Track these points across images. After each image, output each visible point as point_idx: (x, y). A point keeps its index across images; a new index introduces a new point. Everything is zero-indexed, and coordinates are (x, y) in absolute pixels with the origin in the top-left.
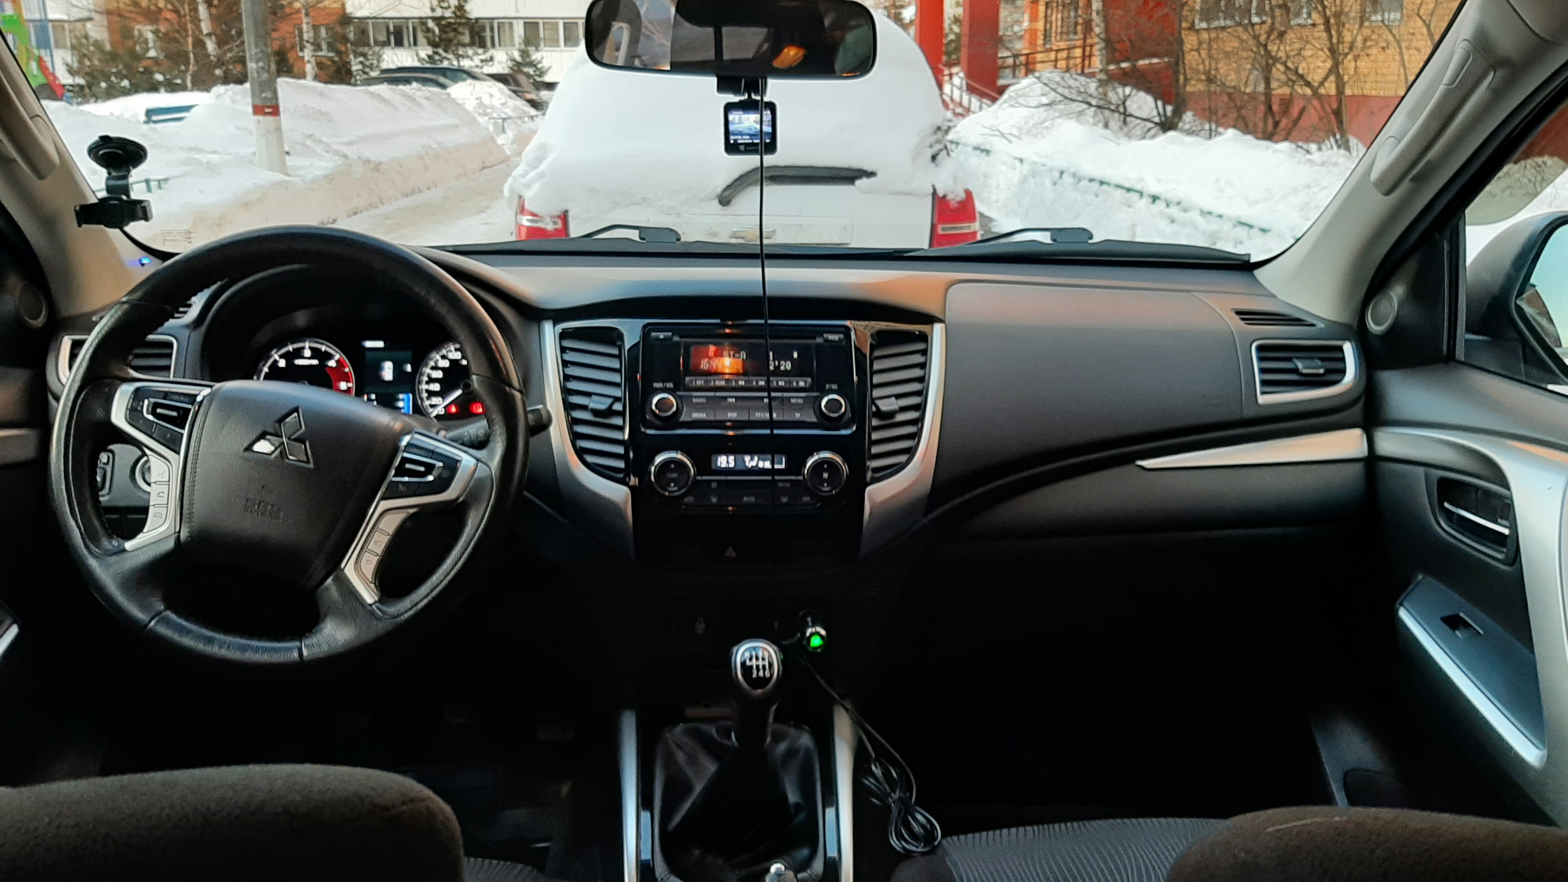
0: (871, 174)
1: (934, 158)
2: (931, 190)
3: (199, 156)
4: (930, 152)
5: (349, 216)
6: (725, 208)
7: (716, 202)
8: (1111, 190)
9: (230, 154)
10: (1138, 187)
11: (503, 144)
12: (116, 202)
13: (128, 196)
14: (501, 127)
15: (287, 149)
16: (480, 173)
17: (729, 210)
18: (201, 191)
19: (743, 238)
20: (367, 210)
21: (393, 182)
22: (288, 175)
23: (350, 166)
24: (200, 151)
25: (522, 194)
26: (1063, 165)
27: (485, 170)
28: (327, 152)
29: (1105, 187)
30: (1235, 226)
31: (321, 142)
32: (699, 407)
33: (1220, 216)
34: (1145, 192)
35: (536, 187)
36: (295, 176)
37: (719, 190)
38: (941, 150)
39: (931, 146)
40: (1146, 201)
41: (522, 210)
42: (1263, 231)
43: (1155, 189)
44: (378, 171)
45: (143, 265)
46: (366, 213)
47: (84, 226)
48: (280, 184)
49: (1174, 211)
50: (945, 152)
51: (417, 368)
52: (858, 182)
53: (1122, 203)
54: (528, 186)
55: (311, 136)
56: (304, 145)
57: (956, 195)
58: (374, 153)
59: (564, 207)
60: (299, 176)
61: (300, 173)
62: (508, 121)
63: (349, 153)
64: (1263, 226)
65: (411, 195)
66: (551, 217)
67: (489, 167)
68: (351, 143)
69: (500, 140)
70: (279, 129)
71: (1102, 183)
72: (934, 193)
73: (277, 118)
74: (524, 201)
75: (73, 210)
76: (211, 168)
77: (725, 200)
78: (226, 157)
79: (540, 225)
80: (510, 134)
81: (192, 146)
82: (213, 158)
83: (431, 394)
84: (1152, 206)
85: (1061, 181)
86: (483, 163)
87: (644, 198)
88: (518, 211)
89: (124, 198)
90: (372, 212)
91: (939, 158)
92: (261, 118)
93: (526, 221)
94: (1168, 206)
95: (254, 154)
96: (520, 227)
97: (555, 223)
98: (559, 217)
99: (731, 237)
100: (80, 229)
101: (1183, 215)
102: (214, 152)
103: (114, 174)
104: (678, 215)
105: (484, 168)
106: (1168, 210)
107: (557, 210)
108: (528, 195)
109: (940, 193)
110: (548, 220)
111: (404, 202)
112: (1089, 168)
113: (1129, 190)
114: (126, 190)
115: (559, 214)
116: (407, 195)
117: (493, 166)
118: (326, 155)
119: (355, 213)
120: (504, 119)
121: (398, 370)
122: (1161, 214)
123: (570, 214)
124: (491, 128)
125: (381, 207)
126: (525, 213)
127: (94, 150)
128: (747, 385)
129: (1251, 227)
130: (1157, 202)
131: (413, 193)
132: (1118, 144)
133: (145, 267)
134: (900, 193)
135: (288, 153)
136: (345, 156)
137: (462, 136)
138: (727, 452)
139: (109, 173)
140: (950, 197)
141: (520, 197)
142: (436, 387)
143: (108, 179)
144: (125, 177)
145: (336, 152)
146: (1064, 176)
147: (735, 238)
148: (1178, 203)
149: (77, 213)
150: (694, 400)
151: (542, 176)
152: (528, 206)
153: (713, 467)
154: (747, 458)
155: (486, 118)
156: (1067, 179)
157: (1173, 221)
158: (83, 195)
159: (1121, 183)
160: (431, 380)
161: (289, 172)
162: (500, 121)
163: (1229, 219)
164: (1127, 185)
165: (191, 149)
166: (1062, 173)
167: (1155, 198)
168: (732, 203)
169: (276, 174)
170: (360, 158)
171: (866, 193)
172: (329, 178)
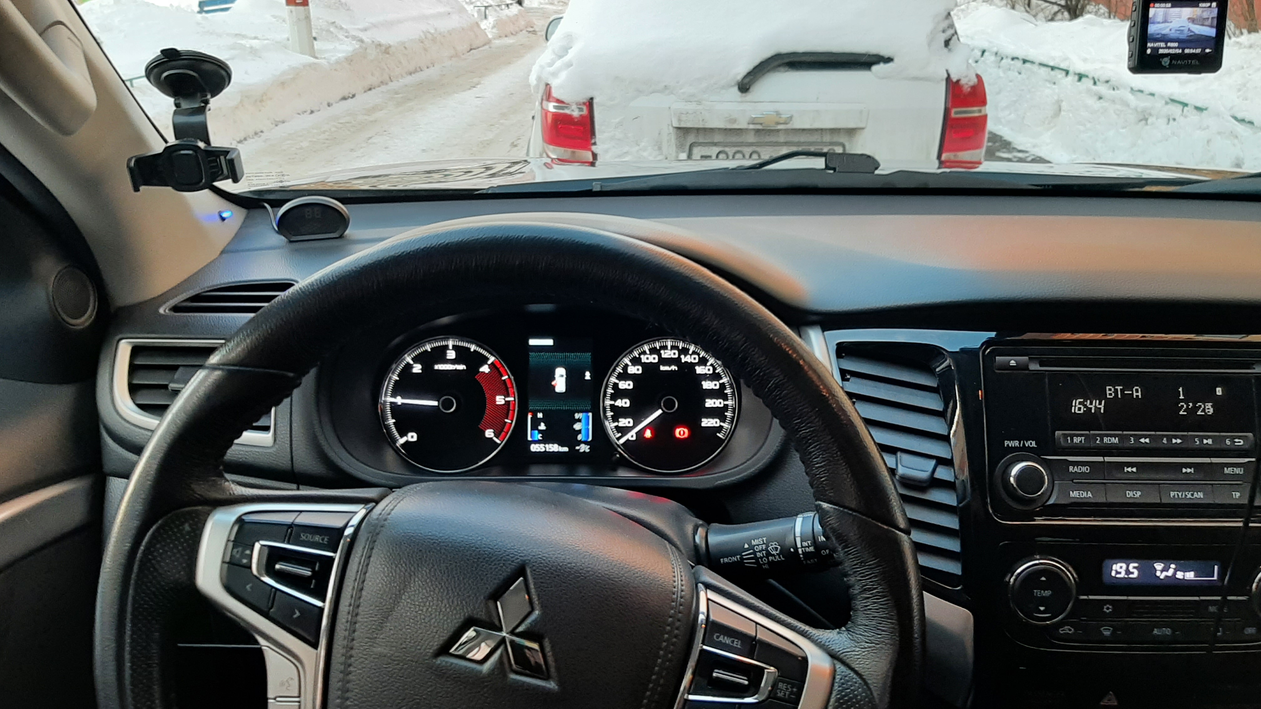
0: (889, 60)
1: (947, 43)
2: (946, 75)
3: (243, 42)
4: (943, 37)
5: (365, 92)
6: (744, 95)
7: (736, 88)
8: (1035, 68)
9: (268, 39)
10: (1063, 66)
11: (485, 29)
12: (190, 152)
13: (207, 142)
14: (483, 14)
15: (314, 35)
16: (469, 53)
17: (749, 96)
18: (246, 73)
19: (761, 124)
20: (379, 86)
21: (400, 63)
22: (316, 58)
23: (366, 49)
24: (244, 37)
25: (549, 83)
26: (985, 45)
27: (472, 51)
28: (347, 37)
29: (1028, 65)
30: (1167, 103)
31: (342, 28)
32: (1079, 481)
33: (1152, 95)
34: (1071, 70)
35: (563, 75)
36: (321, 58)
37: (739, 77)
38: (953, 35)
39: (944, 31)
40: (1071, 78)
41: (548, 96)
42: (1199, 109)
43: (1081, 68)
44: (388, 53)
45: (223, 219)
46: (377, 89)
47: (142, 188)
48: (310, 65)
49: (1101, 89)
50: (956, 36)
51: (600, 375)
52: (875, 68)
53: (1046, 80)
54: (555, 74)
55: (334, 23)
56: (328, 31)
57: (968, 81)
58: (387, 38)
59: (589, 95)
60: (324, 58)
61: (326, 55)
62: (490, 8)
63: (364, 38)
64: (1199, 105)
65: (414, 73)
66: (578, 104)
67: (474, 49)
68: (365, 30)
69: (484, 25)
70: (308, 18)
71: (1025, 61)
72: (948, 79)
73: (306, 7)
74: (550, 88)
75: (126, 166)
76: (253, 51)
77: (744, 87)
78: (266, 42)
79: (567, 111)
80: (491, 20)
81: (238, 33)
82: (255, 43)
83: (618, 413)
84: (1079, 84)
85: (982, 59)
86: (471, 45)
87: (666, 86)
88: (544, 98)
89: (201, 145)
90: (383, 88)
91: (952, 42)
92: (292, 8)
93: (551, 107)
94: (1095, 83)
95: (288, 39)
96: (546, 112)
97: (581, 110)
98: (584, 104)
99: (749, 124)
100: (138, 193)
101: (1112, 92)
102: (256, 38)
103: (185, 105)
104: (699, 102)
105: (471, 49)
106: (1094, 88)
107: (583, 97)
108: (555, 83)
109: (954, 78)
110: (574, 107)
111: (409, 79)
112: (1010, 49)
113: (1053, 68)
114: (203, 133)
115: (585, 101)
116: (411, 74)
117: (478, 48)
118: (346, 39)
119: (370, 89)
120: (486, 7)
121: (573, 378)
122: (1088, 91)
123: (595, 101)
124: (476, 15)
125: (390, 84)
126: (551, 100)
127: (156, 70)
128: (1154, 445)
129: (1185, 105)
130: (1084, 80)
131: (415, 71)
132: (1036, 25)
133: (226, 221)
134: (916, 79)
135: (315, 39)
136: (362, 41)
137: (454, 22)
138: (1126, 556)
139: (177, 105)
140: (963, 82)
141: (547, 85)
142: (623, 403)
143: (175, 113)
144: (202, 110)
145: (354, 38)
146: (986, 54)
147: (753, 124)
148: (1107, 82)
149: (131, 170)
150: (1071, 468)
151: (569, 65)
152: (555, 94)
153: (1105, 579)
154: (1159, 566)
155: (472, 6)
156: (989, 58)
157: (1100, 98)
158: (139, 139)
159: (1045, 61)
160: (618, 393)
161: (317, 55)
162: (483, 9)
163: (1162, 97)
164: (1052, 64)
165: (236, 35)
166: (983, 52)
167: (1081, 77)
168: (751, 89)
169: (307, 56)
170: (373, 42)
171: (883, 78)
172: (349, 60)
